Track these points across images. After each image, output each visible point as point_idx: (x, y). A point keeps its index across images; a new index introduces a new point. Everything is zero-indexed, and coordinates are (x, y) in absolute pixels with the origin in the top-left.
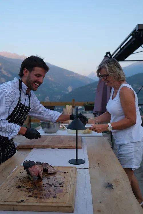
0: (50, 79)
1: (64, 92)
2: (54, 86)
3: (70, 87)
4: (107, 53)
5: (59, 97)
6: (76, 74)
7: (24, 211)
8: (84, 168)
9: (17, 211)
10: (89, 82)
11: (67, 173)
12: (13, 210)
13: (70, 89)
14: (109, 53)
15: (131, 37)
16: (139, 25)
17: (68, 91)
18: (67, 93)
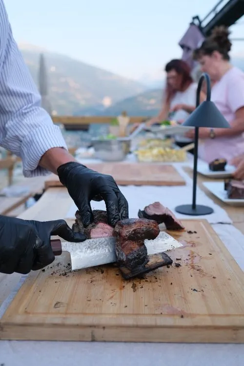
4: (194, 18)
7: (125, 342)
8: (221, 223)
9: (103, 344)
11: (195, 232)
12: (90, 339)
14: (197, 17)
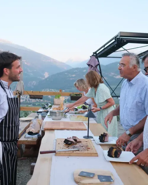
0: (26, 63)
1: (40, 78)
2: (30, 71)
3: (46, 73)
4: (94, 53)
5: (34, 83)
6: (53, 59)
10: (66, 69)
13: (46, 75)
15: (114, 40)
16: (121, 32)
17: (44, 77)
18: (44, 79)
